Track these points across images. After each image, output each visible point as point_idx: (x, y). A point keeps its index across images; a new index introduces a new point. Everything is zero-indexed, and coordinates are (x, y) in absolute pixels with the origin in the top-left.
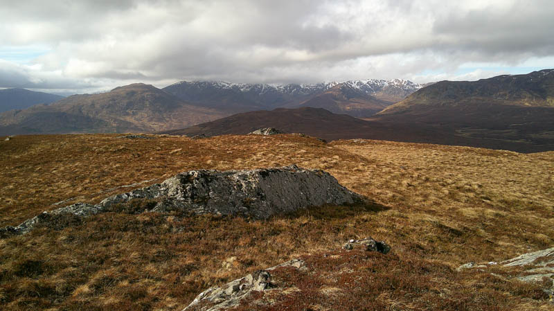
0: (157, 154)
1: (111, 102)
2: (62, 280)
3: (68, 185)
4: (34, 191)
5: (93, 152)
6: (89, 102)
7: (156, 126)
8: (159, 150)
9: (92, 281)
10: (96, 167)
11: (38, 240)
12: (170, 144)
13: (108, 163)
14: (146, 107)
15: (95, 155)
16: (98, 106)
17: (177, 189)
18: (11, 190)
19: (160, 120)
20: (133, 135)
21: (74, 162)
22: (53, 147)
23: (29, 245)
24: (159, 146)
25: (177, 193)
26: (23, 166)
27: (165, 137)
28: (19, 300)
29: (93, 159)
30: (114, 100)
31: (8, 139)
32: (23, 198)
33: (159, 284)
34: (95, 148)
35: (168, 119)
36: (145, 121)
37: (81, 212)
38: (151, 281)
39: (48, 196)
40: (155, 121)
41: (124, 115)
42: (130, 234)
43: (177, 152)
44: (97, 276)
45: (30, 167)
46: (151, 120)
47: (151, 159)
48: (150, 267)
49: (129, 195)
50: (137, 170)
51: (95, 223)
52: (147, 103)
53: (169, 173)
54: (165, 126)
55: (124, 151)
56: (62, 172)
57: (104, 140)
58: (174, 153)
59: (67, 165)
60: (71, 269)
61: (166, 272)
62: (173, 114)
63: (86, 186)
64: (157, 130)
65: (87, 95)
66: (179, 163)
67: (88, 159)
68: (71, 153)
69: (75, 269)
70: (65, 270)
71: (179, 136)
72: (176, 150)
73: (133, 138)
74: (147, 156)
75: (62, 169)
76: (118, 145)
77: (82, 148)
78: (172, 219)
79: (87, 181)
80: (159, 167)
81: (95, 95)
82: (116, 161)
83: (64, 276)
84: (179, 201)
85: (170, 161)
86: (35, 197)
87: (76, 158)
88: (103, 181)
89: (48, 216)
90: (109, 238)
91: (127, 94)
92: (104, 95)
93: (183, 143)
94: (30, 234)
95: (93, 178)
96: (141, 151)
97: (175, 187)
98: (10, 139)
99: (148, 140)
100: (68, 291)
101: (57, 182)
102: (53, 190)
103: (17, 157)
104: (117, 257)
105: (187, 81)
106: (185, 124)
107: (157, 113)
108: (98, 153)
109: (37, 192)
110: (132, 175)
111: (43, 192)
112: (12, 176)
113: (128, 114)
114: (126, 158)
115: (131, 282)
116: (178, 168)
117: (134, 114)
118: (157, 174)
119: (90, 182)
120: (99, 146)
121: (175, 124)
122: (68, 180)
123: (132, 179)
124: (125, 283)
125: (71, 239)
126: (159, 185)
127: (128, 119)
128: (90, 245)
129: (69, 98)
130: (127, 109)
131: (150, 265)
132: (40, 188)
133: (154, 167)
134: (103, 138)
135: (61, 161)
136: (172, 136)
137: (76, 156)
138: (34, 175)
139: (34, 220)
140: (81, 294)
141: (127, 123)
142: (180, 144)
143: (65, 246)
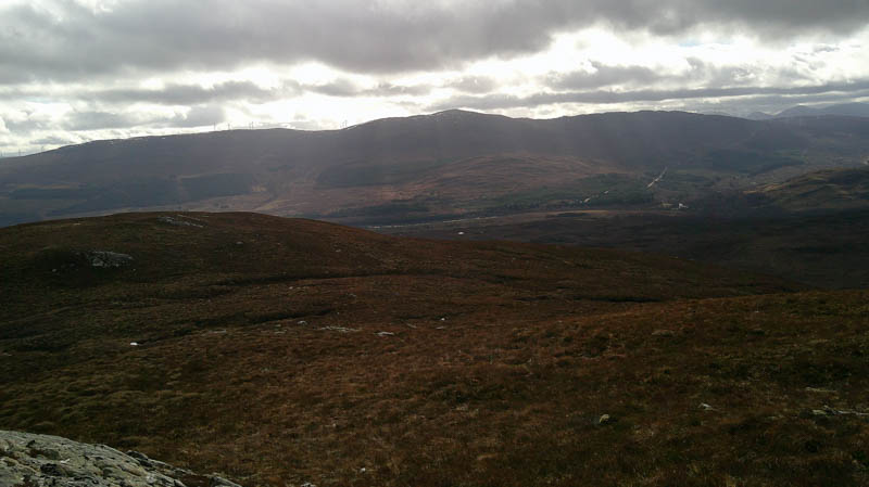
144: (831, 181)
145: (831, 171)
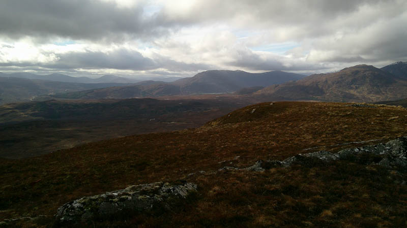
0: (377, 120)
1: (340, 79)
2: (313, 203)
3: (311, 137)
4: (289, 139)
5: (328, 115)
6: (324, 79)
7: (374, 98)
8: (378, 117)
9: (334, 208)
10: (330, 127)
11: (296, 173)
12: (388, 112)
13: (338, 124)
14: (367, 83)
15: (329, 117)
16: (330, 82)
17: (400, 149)
18: (274, 137)
19: (377, 93)
20: (357, 104)
21: (314, 121)
22: (300, 111)
23: (290, 175)
24: (378, 113)
25: (400, 153)
26: (281, 122)
27: (383, 106)
28: (286, 211)
29: (327, 120)
30: (342, 77)
31: (272, 104)
32: (282, 143)
33: (386, 222)
34: (329, 112)
35: (384, 92)
36: (365, 94)
37: (324, 157)
38: (380, 218)
39: (298, 144)
40: (373, 94)
41: (350, 89)
42: (361, 179)
43: (394, 119)
44: (338, 206)
45: (285, 123)
46: (370, 93)
47: (372, 123)
48: (377, 208)
49: (360, 150)
50: (361, 131)
51: (335, 167)
52: (368, 80)
53: (388, 136)
54: (382, 98)
55: (350, 116)
56: (307, 128)
57: (335, 107)
58: (392, 120)
59: (309, 123)
60: (318, 196)
61: (391, 214)
62: (389, 88)
63: (323, 139)
64: (375, 101)
65: (322, 75)
66: (396, 128)
67: (324, 120)
68: (312, 115)
69: (322, 197)
70: (315, 197)
71: (395, 106)
72: (393, 118)
73: (357, 106)
74: (369, 120)
75: (306, 125)
76: (346, 111)
77: (320, 112)
78: (395, 173)
79: (324, 136)
80: (378, 130)
81: (329, 74)
82: (345, 123)
83: (314, 201)
84: (401, 159)
85: (389, 126)
86: (289, 143)
87: (315, 119)
88: (335, 137)
89: (303, 157)
90: (345, 179)
91: (352, 73)
92: (335, 74)
93: (399, 112)
94: (290, 167)
95: (328, 134)
96: (364, 116)
97: (398, 147)
98: (273, 103)
99: (370, 108)
100: (317, 212)
101: (304, 134)
102: (301, 140)
103: (277, 115)
104: (352, 194)
105: (403, 61)
106: (399, 96)
107: (375, 88)
108: (331, 116)
109: (290, 140)
110: (357, 135)
111: (295, 140)
112: (274, 128)
113: (352, 88)
114: (352, 121)
115: (363, 216)
116: (396, 132)
117: (357, 88)
118: (377, 136)
119: (326, 137)
120: (332, 111)
121: (390, 96)
122: (310, 134)
123: (357, 138)
124: (359, 216)
125: (317, 175)
126: (385, 145)
127: (352, 92)
128: (331, 183)
129: (310, 76)
130: (352, 84)
131: (378, 206)
132: (292, 137)
133: (375, 130)
134: (335, 105)
135: (305, 120)
136: (389, 106)
137: (315, 117)
138: (288, 128)
139: (293, 159)
140: (327, 216)
141: (351, 94)
142: (397, 113)
143: (313, 179)
144: (16, 108)
145: (14, 104)
